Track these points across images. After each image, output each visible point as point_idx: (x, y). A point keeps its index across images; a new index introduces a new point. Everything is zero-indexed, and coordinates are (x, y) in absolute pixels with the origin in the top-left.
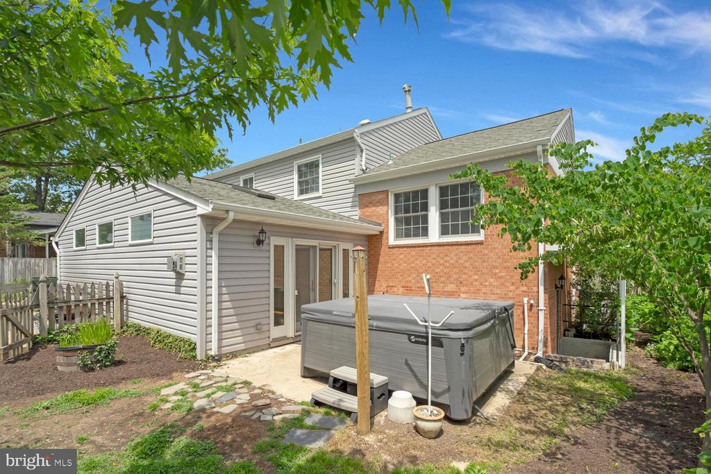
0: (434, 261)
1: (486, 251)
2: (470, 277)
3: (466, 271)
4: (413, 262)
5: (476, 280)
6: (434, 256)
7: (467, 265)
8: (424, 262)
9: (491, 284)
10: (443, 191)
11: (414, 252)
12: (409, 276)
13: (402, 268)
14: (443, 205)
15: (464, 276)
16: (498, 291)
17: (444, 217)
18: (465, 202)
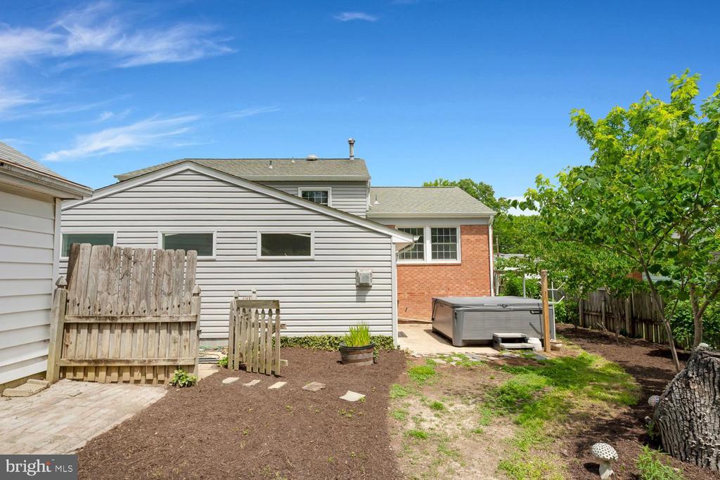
0: (430, 276)
1: (463, 270)
2: (454, 285)
3: (451, 281)
4: (416, 276)
5: (458, 287)
6: (430, 272)
7: (452, 278)
8: (424, 276)
9: (466, 289)
10: (433, 230)
11: (416, 269)
12: (413, 285)
13: (407, 280)
14: (434, 240)
15: (451, 285)
16: (471, 293)
17: (434, 248)
18: (447, 239)
